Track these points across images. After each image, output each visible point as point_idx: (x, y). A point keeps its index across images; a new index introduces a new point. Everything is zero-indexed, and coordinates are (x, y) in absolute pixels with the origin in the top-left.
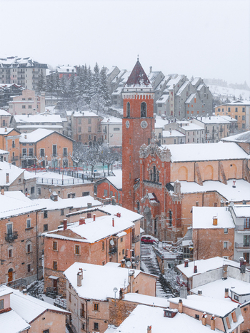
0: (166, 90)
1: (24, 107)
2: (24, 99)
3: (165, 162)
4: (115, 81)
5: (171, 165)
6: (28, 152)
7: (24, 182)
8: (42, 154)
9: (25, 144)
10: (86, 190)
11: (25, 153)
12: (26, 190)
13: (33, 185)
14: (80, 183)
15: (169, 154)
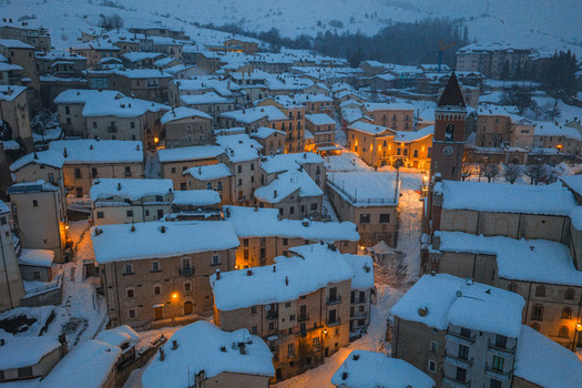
3: (438, 207)
5: (442, 211)
6: (402, 152)
7: (300, 199)
8: (416, 155)
9: (399, 144)
10: (385, 211)
11: (399, 153)
12: (303, 207)
13: (314, 201)
14: (379, 204)
15: (439, 197)
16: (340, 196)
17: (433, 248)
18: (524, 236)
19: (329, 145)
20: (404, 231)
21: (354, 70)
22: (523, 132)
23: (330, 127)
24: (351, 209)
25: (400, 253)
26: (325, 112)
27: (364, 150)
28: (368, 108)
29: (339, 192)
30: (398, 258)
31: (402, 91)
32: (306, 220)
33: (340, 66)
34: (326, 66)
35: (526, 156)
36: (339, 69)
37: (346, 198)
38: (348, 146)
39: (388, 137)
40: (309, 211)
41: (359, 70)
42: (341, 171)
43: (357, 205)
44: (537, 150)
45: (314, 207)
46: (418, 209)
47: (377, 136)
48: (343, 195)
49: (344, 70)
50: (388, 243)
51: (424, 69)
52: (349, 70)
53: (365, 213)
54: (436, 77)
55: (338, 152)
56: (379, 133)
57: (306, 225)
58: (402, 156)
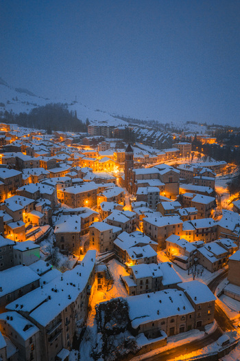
0: (155, 138)
4: (138, 133)
6: (101, 166)
9: (100, 164)
15: (135, 172)
17: (136, 184)
18: (151, 178)
21: (52, 135)
27: (89, 166)
33: (44, 134)
39: (97, 162)
41: (54, 135)
51: (80, 135)
56: (95, 160)
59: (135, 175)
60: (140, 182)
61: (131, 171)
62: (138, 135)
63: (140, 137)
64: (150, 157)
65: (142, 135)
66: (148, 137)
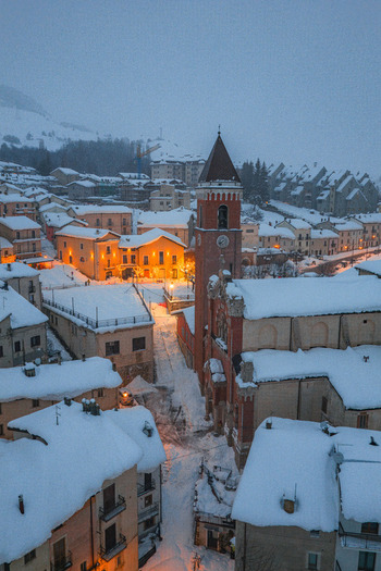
0: (327, 187)
1: (162, 203)
2: (161, 195)
3: (232, 318)
4: (279, 176)
5: (244, 324)
6: (129, 259)
7: (11, 332)
8: (146, 263)
9: (125, 250)
10: (138, 335)
11: (125, 261)
12: (18, 344)
13: (34, 333)
14: (131, 325)
15: (240, 304)
16: (69, 321)
17: (244, 381)
18: (348, 343)
19: (35, 256)
20: (160, 357)
21: (45, 178)
22: (248, 231)
23: (33, 233)
24: (91, 337)
25: (163, 389)
26: (23, 214)
27: (82, 260)
28: (76, 211)
29: (67, 315)
30: (164, 397)
31: (105, 199)
32: (30, 365)
33: (27, 173)
34: (10, 172)
35: (255, 256)
36: (27, 176)
37: (80, 322)
38: (59, 257)
39: (111, 242)
40: (28, 349)
41: (51, 178)
42: (59, 288)
43: (100, 330)
44: (262, 251)
45: (36, 341)
46: (170, 326)
47: (98, 240)
48: (74, 319)
49: (32, 177)
50: (146, 378)
51: (123, 177)
52: (38, 177)
53: (112, 339)
54: (140, 183)
55: (47, 264)
56: (101, 236)
57: (30, 374)
58: (129, 264)
59: (239, 321)
60: (271, 366)
61: (221, 288)
62: (278, 182)
63: (283, 185)
64: (315, 234)
65: (289, 180)
66: (306, 184)
